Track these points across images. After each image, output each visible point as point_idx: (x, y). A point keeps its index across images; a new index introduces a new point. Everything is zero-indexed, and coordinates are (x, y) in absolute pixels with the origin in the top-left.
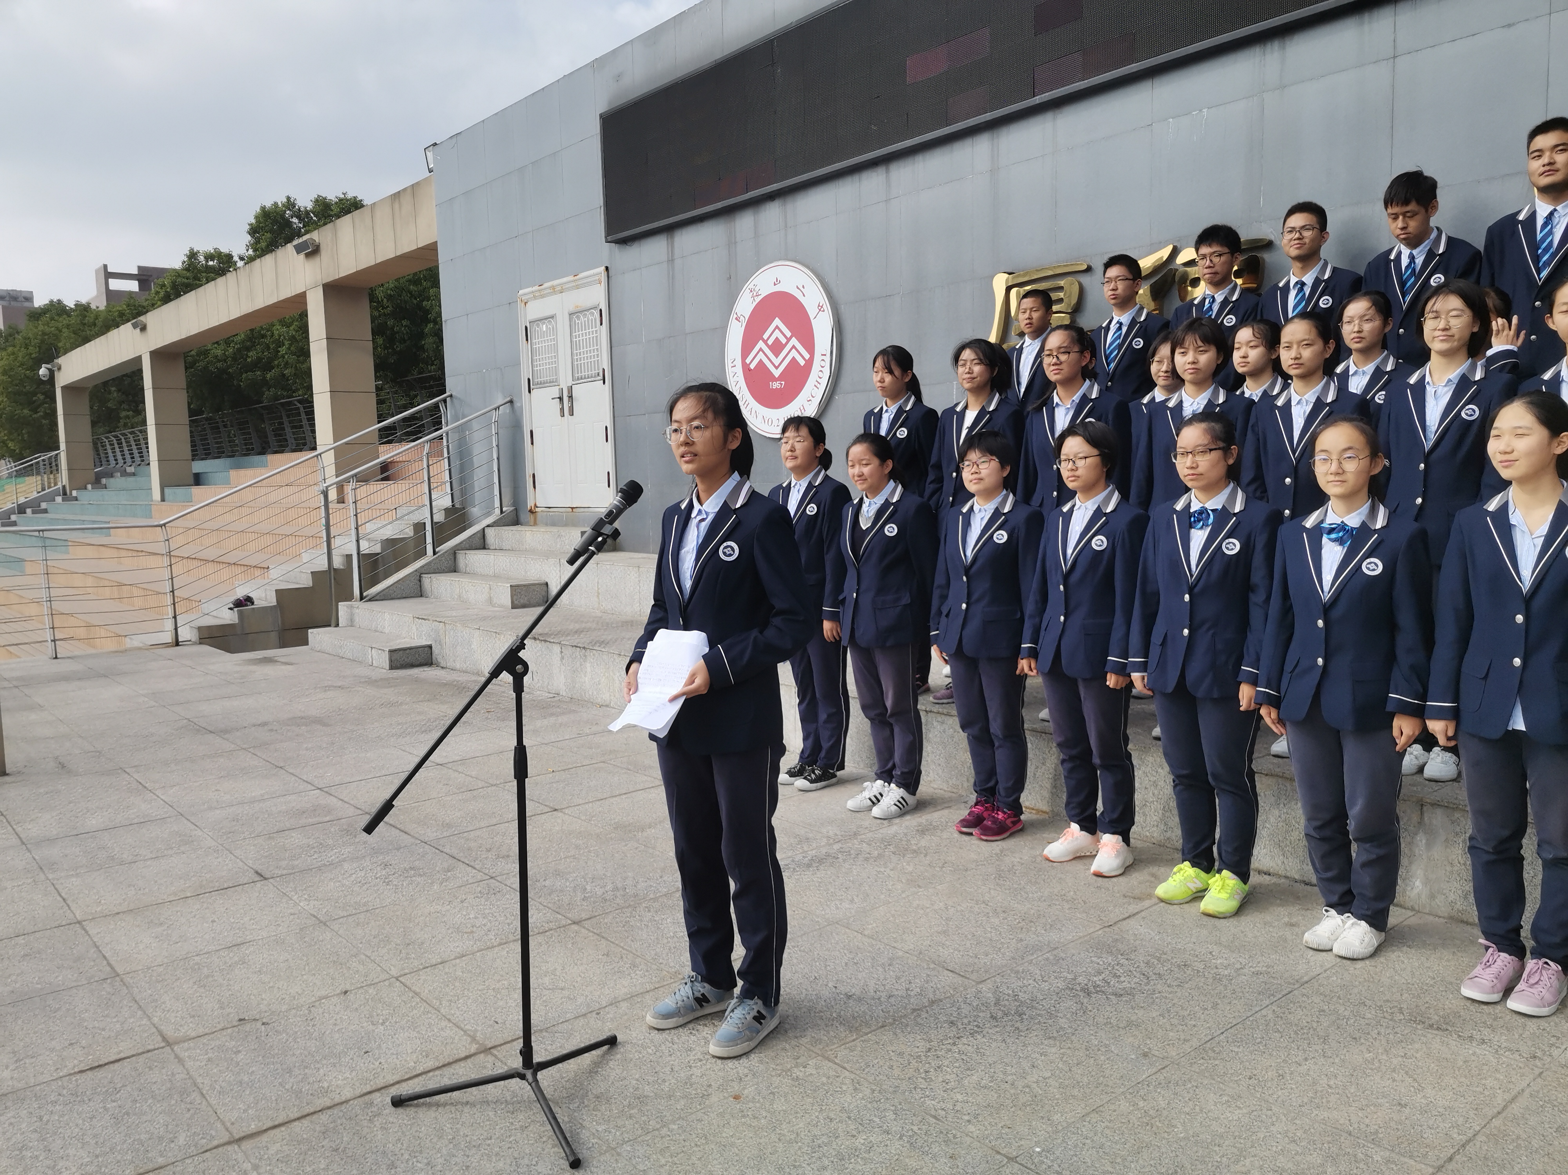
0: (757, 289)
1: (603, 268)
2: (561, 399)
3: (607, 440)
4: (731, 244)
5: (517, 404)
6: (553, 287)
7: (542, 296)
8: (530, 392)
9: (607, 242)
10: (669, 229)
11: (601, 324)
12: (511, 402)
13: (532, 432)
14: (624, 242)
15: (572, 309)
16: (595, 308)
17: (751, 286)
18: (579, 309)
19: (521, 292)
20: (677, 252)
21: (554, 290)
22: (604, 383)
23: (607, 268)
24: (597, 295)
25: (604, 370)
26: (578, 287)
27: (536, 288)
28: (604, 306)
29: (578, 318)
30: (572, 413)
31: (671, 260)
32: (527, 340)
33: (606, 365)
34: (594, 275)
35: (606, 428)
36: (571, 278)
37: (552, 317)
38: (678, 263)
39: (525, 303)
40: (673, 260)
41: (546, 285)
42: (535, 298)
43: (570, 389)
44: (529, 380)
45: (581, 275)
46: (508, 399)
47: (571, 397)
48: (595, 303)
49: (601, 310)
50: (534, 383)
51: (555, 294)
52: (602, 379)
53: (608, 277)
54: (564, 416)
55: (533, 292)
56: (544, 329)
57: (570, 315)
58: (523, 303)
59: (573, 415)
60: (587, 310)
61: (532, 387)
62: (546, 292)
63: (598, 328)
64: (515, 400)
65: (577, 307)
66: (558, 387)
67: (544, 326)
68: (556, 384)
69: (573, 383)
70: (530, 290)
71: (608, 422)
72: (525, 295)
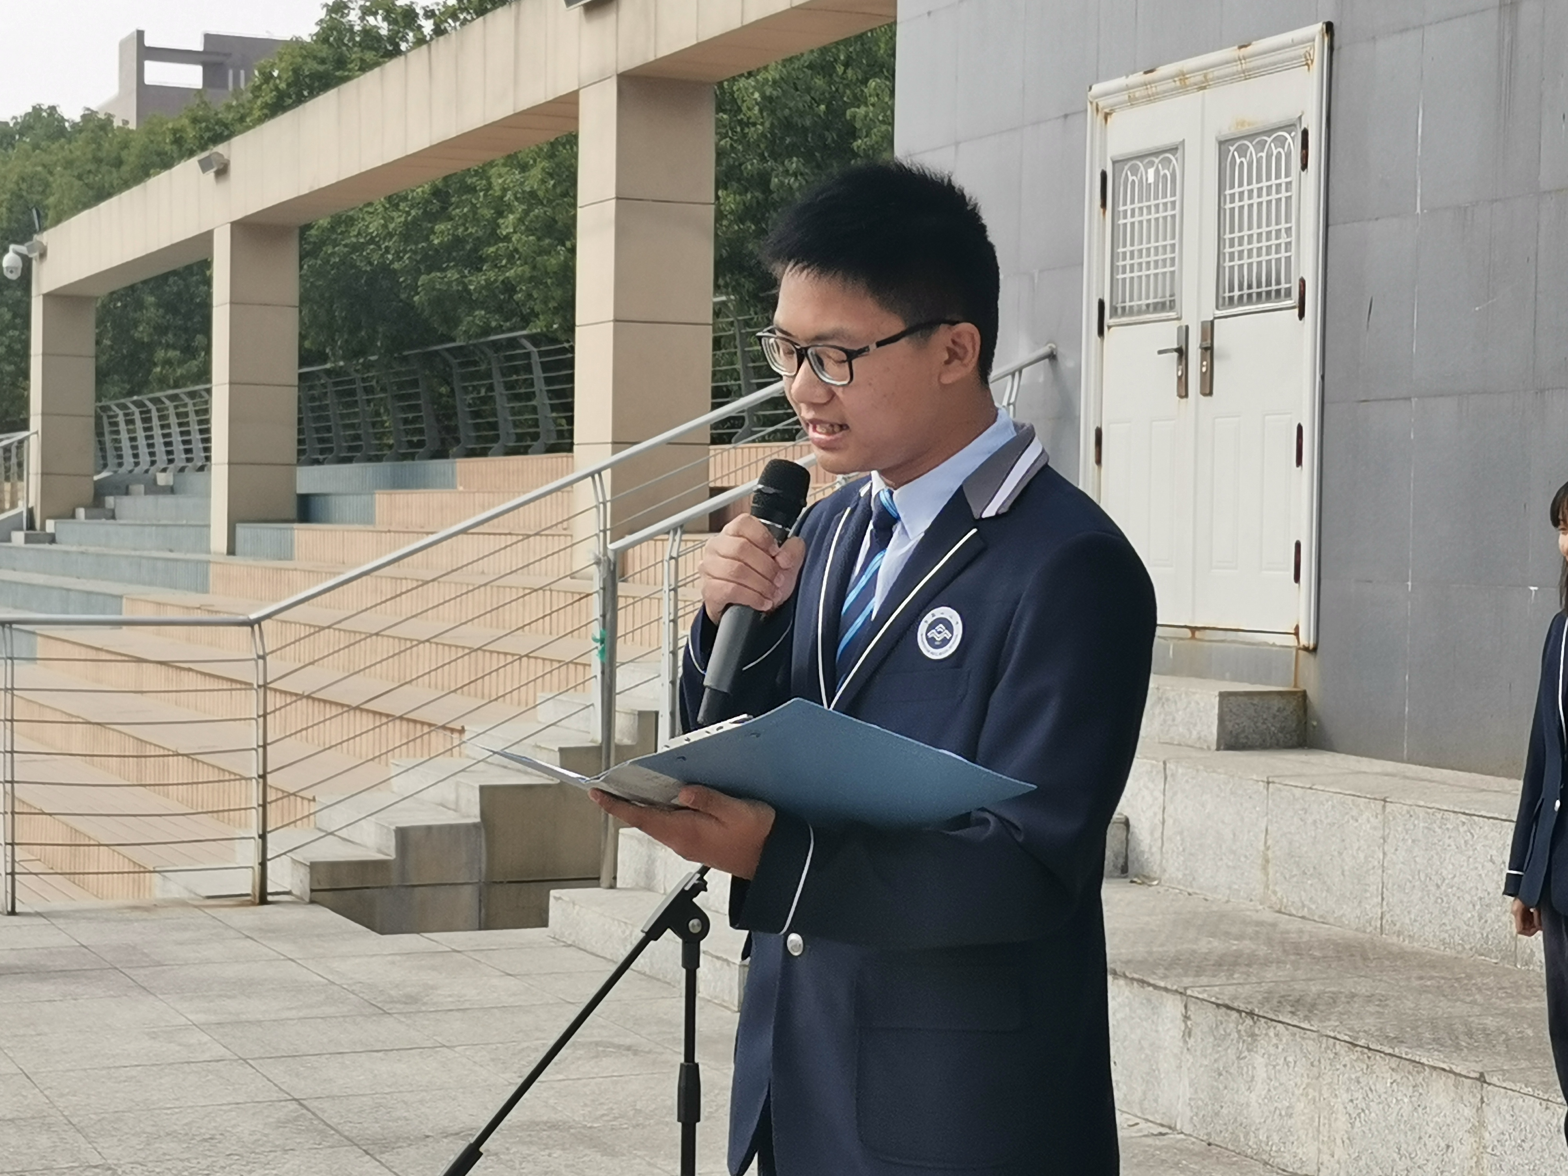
1: (1319, 27)
2: (1182, 353)
3: (1299, 462)
5: (1066, 363)
6: (1182, 76)
7: (1151, 99)
8: (1101, 332)
11: (1304, 166)
12: (1052, 356)
13: (1099, 434)
15: (1228, 129)
16: (1289, 127)
18: (1246, 129)
19: (1097, 88)
21: (1183, 84)
22: (1301, 315)
23: (1329, 28)
25: (1303, 282)
26: (1247, 75)
27: (1139, 77)
28: (1313, 123)
29: (1242, 151)
30: (1208, 390)
32: (1104, 205)
33: (1309, 269)
34: (1293, 44)
35: (1300, 429)
36: (1231, 53)
37: (1173, 150)
38: (1528, 10)
39: (1106, 116)
40: (1514, 4)
41: (1163, 71)
42: (1132, 102)
43: (1209, 329)
44: (1101, 304)
45: (1258, 46)
46: (1044, 350)
47: (1208, 350)
48: (1291, 114)
49: (1305, 133)
50: (1114, 312)
51: (1187, 92)
52: (1297, 304)
53: (1331, 48)
54: (1186, 396)
55: (1128, 88)
56: (1151, 179)
57: (1223, 144)
58: (1101, 116)
59: (1210, 393)
60: (1269, 132)
61: (1107, 320)
62: (1161, 87)
63: (1293, 177)
64: (1061, 351)
65: (1242, 124)
66: (1176, 324)
67: (1151, 172)
68: (1173, 314)
69: (1219, 313)
70: (1121, 82)
71: (1308, 418)
72: (1106, 94)
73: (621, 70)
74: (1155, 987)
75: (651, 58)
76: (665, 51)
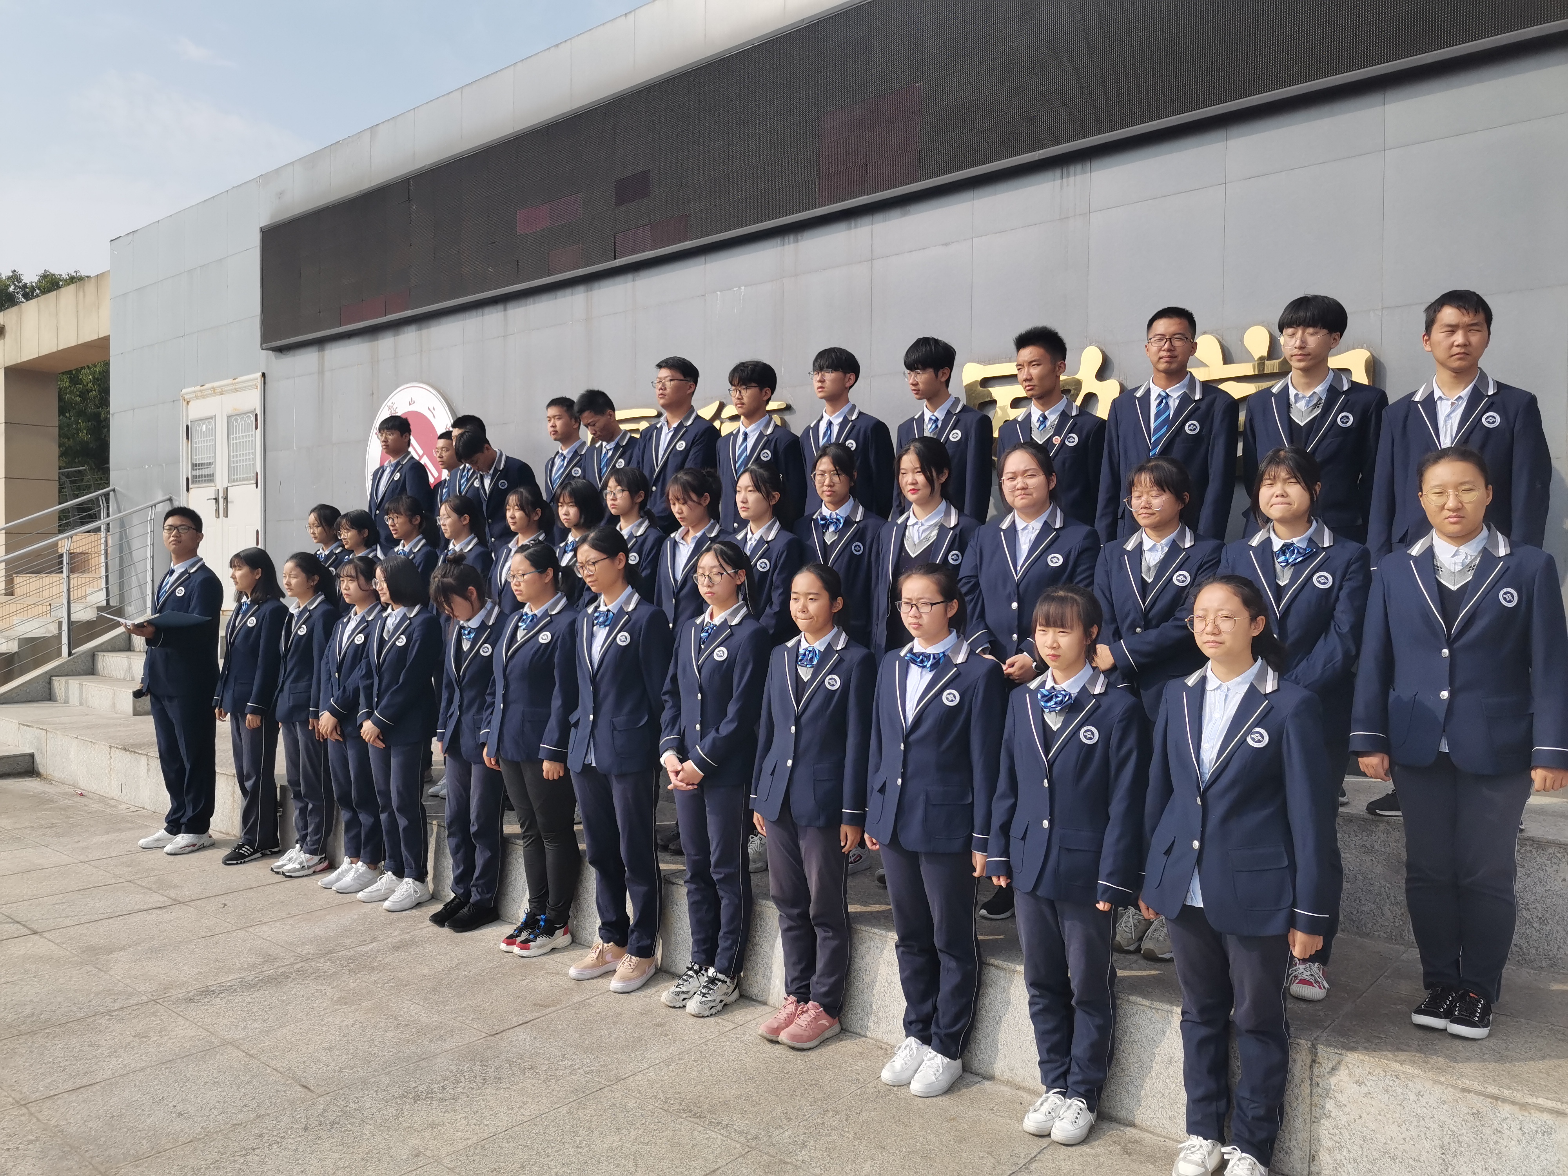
0: (392, 406)
1: (260, 374)
2: (217, 500)
4: (374, 362)
6: (213, 388)
7: (204, 397)
8: (188, 490)
9: (262, 349)
10: (320, 343)
11: (256, 428)
14: (280, 350)
15: (231, 412)
16: (251, 412)
17: (388, 403)
18: (236, 412)
19: (184, 391)
20: (327, 365)
21: (214, 392)
22: (257, 486)
23: (263, 375)
24: (252, 400)
25: (257, 474)
26: (236, 390)
27: (198, 388)
28: (258, 412)
29: (236, 420)
30: (226, 515)
31: (321, 372)
32: (188, 438)
33: (259, 469)
34: (251, 380)
35: (257, 531)
36: (230, 381)
37: (211, 418)
38: (327, 375)
39: (188, 402)
40: (323, 372)
41: (207, 386)
42: (197, 397)
43: (226, 491)
45: (240, 379)
46: (168, 497)
47: (226, 499)
48: (252, 408)
49: (256, 415)
50: (193, 482)
51: (216, 396)
52: (255, 481)
53: (265, 383)
54: (219, 517)
55: (195, 392)
56: (204, 430)
57: (229, 417)
58: (185, 403)
59: (227, 517)
60: (245, 414)
61: (191, 486)
62: (207, 393)
63: (253, 433)
65: (235, 410)
66: (214, 488)
67: (204, 426)
68: (213, 484)
69: (229, 485)
70: (193, 389)
71: (259, 526)
72: (187, 394)
73: (6, 366)
74: (138, 753)
75: (19, 362)
76: (24, 359)
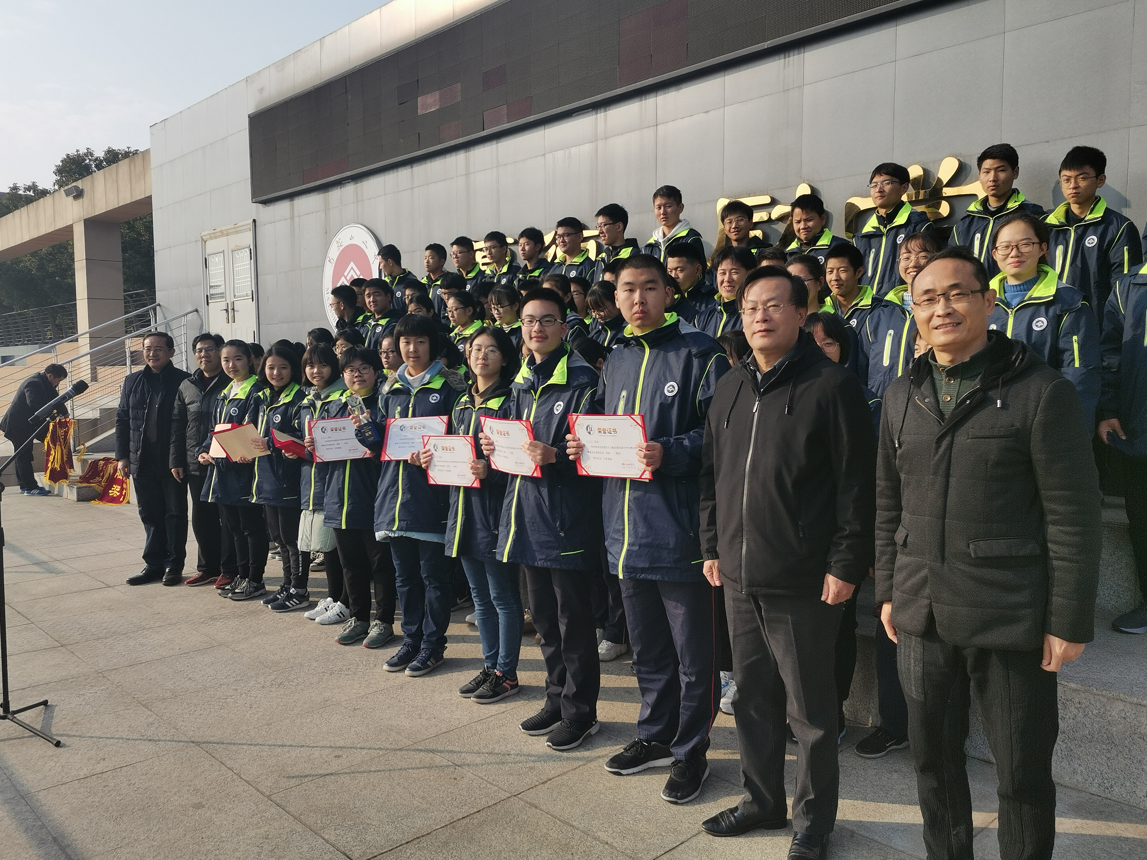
0: (340, 242)
1: (252, 220)
2: (227, 311)
4: (327, 209)
5: (200, 313)
6: (222, 231)
7: (216, 237)
8: (208, 304)
9: (253, 202)
10: (291, 196)
11: (251, 259)
12: (197, 311)
14: (265, 202)
15: (234, 248)
16: (247, 247)
17: (337, 239)
18: (238, 248)
19: (203, 234)
20: (296, 213)
21: (222, 234)
22: (253, 300)
23: (254, 221)
24: (247, 239)
25: (252, 291)
26: (237, 232)
27: (212, 231)
28: (252, 247)
29: (238, 254)
30: (233, 321)
31: (292, 218)
32: (206, 267)
33: (253, 288)
34: (246, 225)
35: (254, 332)
36: (232, 226)
37: (221, 253)
38: (296, 219)
40: (293, 218)
41: (218, 230)
42: (211, 238)
43: (233, 304)
44: (207, 296)
45: (239, 224)
46: (195, 309)
47: (233, 309)
48: (247, 244)
49: (251, 250)
50: (211, 299)
51: (224, 237)
52: (251, 297)
53: (255, 227)
54: (229, 323)
55: (210, 234)
57: (233, 252)
58: (204, 242)
60: (243, 248)
61: (209, 301)
62: (218, 234)
63: (249, 262)
64: (199, 309)
66: (225, 302)
67: (217, 259)
69: (235, 300)
70: (208, 232)
71: (255, 329)
72: (205, 236)
73: (85, 218)
75: (93, 215)
